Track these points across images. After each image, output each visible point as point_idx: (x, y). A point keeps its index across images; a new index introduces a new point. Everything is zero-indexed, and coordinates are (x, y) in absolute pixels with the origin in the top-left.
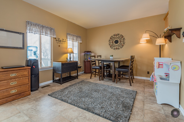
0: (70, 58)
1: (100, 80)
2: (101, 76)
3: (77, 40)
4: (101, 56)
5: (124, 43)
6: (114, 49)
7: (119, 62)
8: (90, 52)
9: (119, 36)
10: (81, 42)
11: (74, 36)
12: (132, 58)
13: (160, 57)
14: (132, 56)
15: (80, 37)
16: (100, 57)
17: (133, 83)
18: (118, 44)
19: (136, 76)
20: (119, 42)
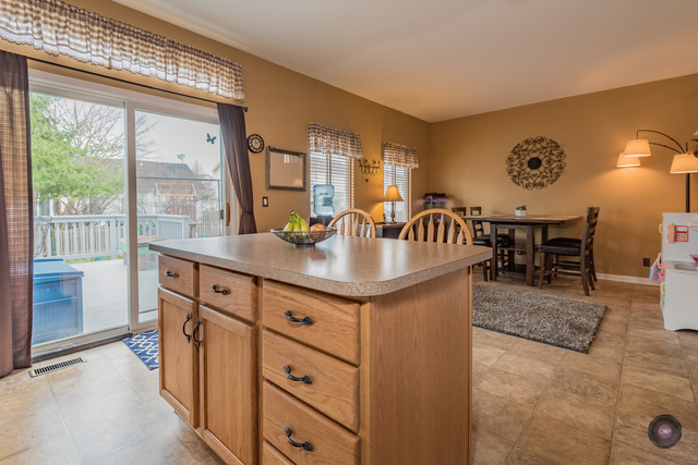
0: (393, 216)
1: (486, 280)
2: (489, 268)
3: (406, 161)
4: (479, 209)
5: (561, 168)
6: (528, 186)
7: (545, 226)
8: (443, 196)
9: (544, 144)
10: (417, 166)
11: (398, 149)
12: (593, 213)
13: (688, 211)
14: (591, 209)
15: (413, 152)
16: (477, 212)
17: (593, 289)
18: (541, 169)
19: (606, 272)
20: (544, 163)
